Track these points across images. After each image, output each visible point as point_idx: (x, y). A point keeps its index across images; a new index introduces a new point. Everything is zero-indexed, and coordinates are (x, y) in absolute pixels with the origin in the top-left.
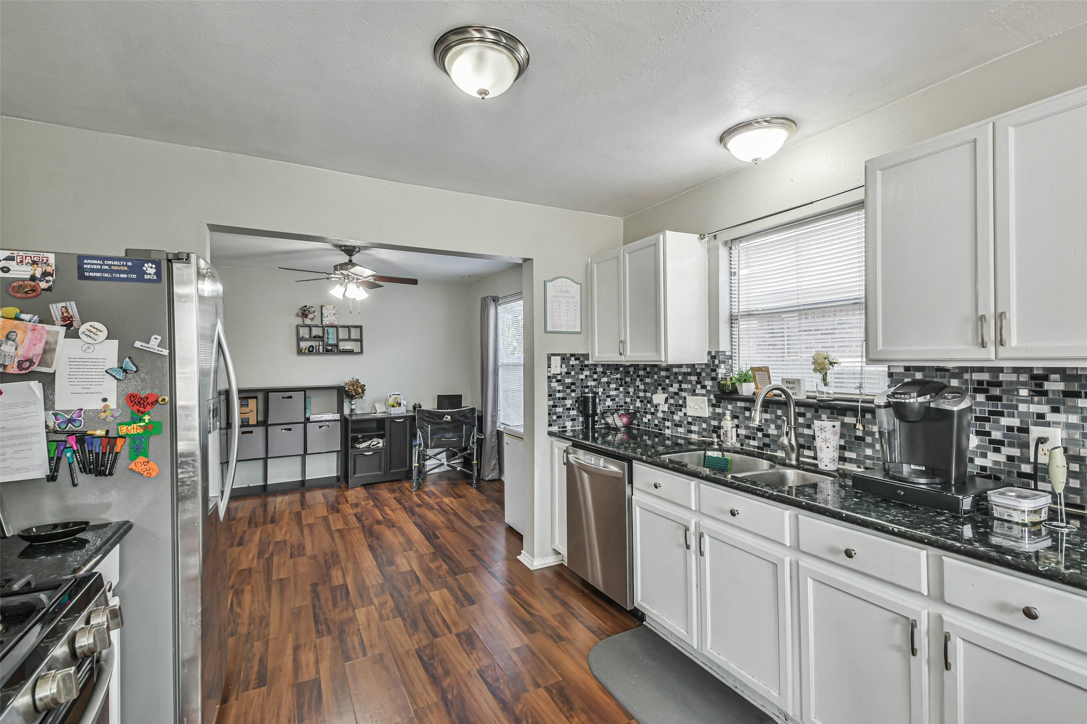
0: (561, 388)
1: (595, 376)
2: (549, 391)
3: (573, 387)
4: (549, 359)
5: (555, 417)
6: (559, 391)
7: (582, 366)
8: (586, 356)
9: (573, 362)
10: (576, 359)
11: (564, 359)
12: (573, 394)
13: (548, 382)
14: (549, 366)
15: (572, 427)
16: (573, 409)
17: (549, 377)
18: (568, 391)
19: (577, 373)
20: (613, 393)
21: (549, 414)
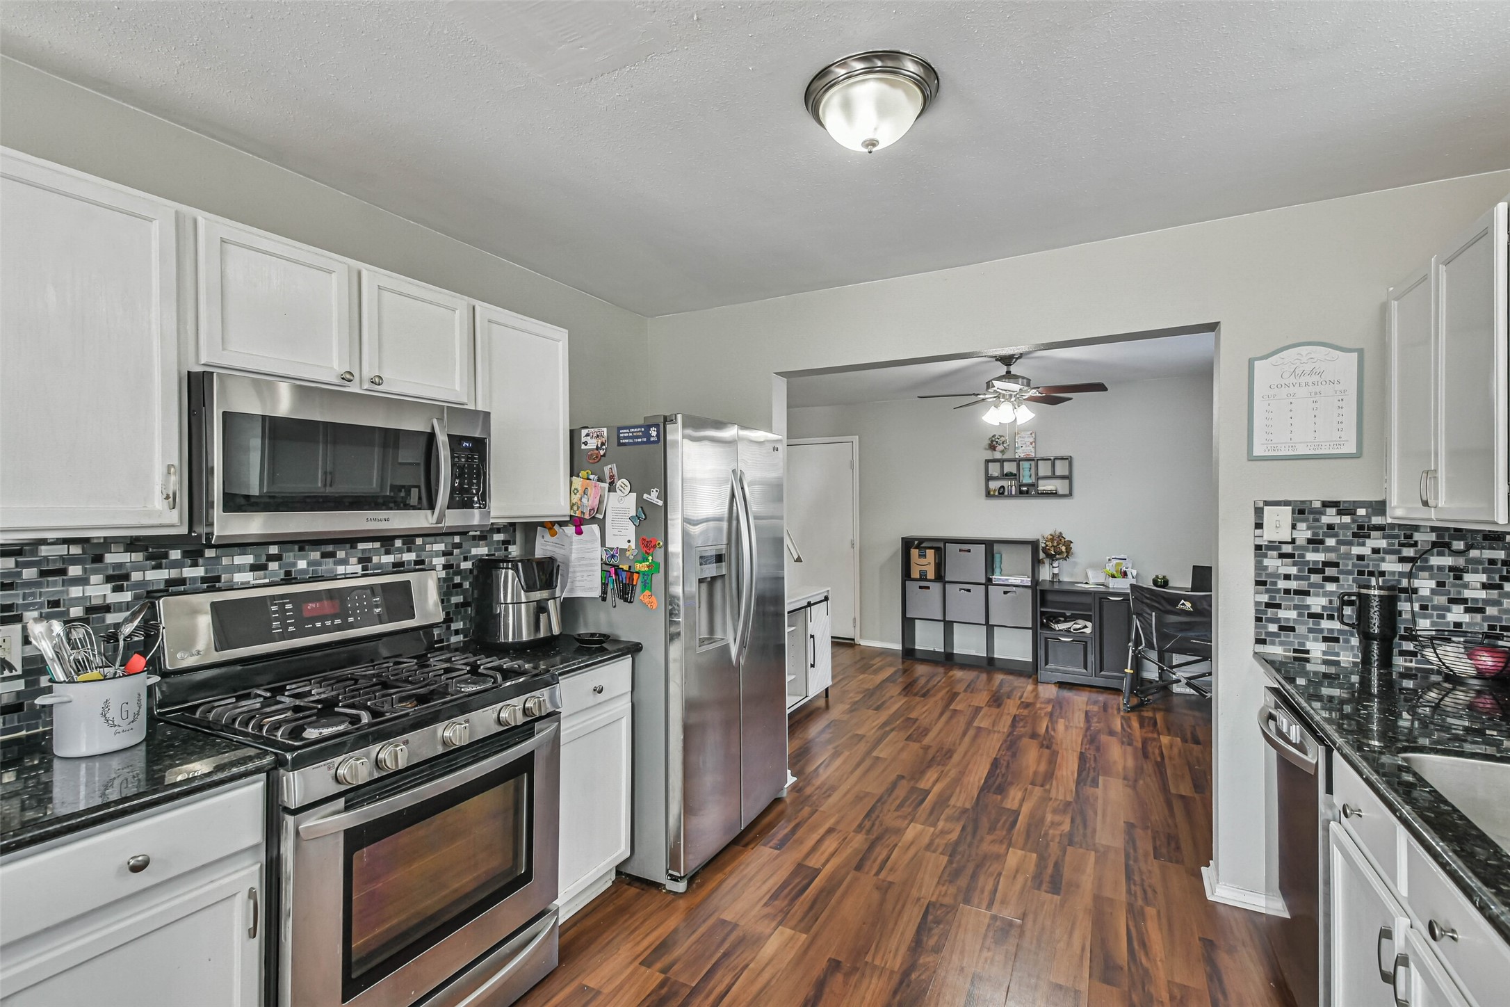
0: (1293, 570)
1: (1409, 552)
2: (1257, 575)
3: (1330, 572)
4: (1259, 512)
5: (1273, 628)
6: (1287, 577)
7: (1361, 527)
8: (1380, 507)
9: (1330, 517)
10: (1340, 513)
11: (1301, 511)
12: (1331, 587)
13: (1256, 556)
14: (1259, 526)
15: (1325, 653)
16: (1331, 617)
17: (1258, 547)
18: (1315, 578)
19: (1340, 543)
20: (1475, 594)
21: (1258, 619)
